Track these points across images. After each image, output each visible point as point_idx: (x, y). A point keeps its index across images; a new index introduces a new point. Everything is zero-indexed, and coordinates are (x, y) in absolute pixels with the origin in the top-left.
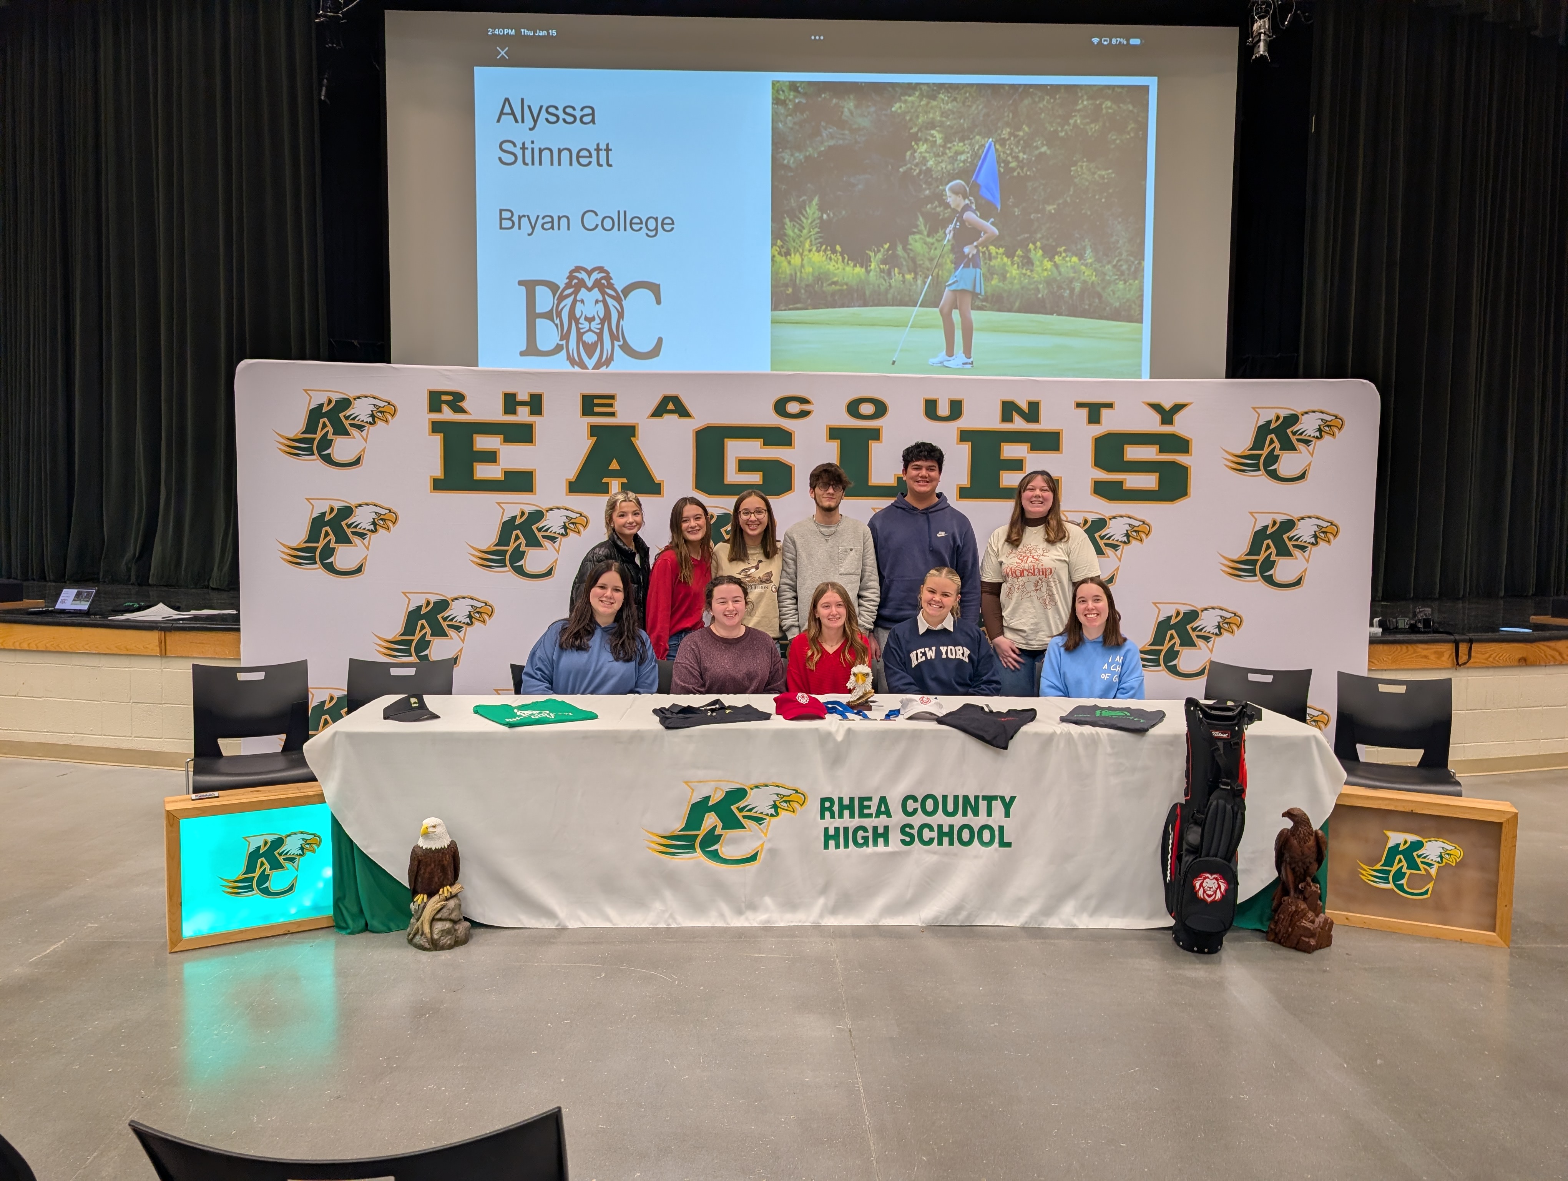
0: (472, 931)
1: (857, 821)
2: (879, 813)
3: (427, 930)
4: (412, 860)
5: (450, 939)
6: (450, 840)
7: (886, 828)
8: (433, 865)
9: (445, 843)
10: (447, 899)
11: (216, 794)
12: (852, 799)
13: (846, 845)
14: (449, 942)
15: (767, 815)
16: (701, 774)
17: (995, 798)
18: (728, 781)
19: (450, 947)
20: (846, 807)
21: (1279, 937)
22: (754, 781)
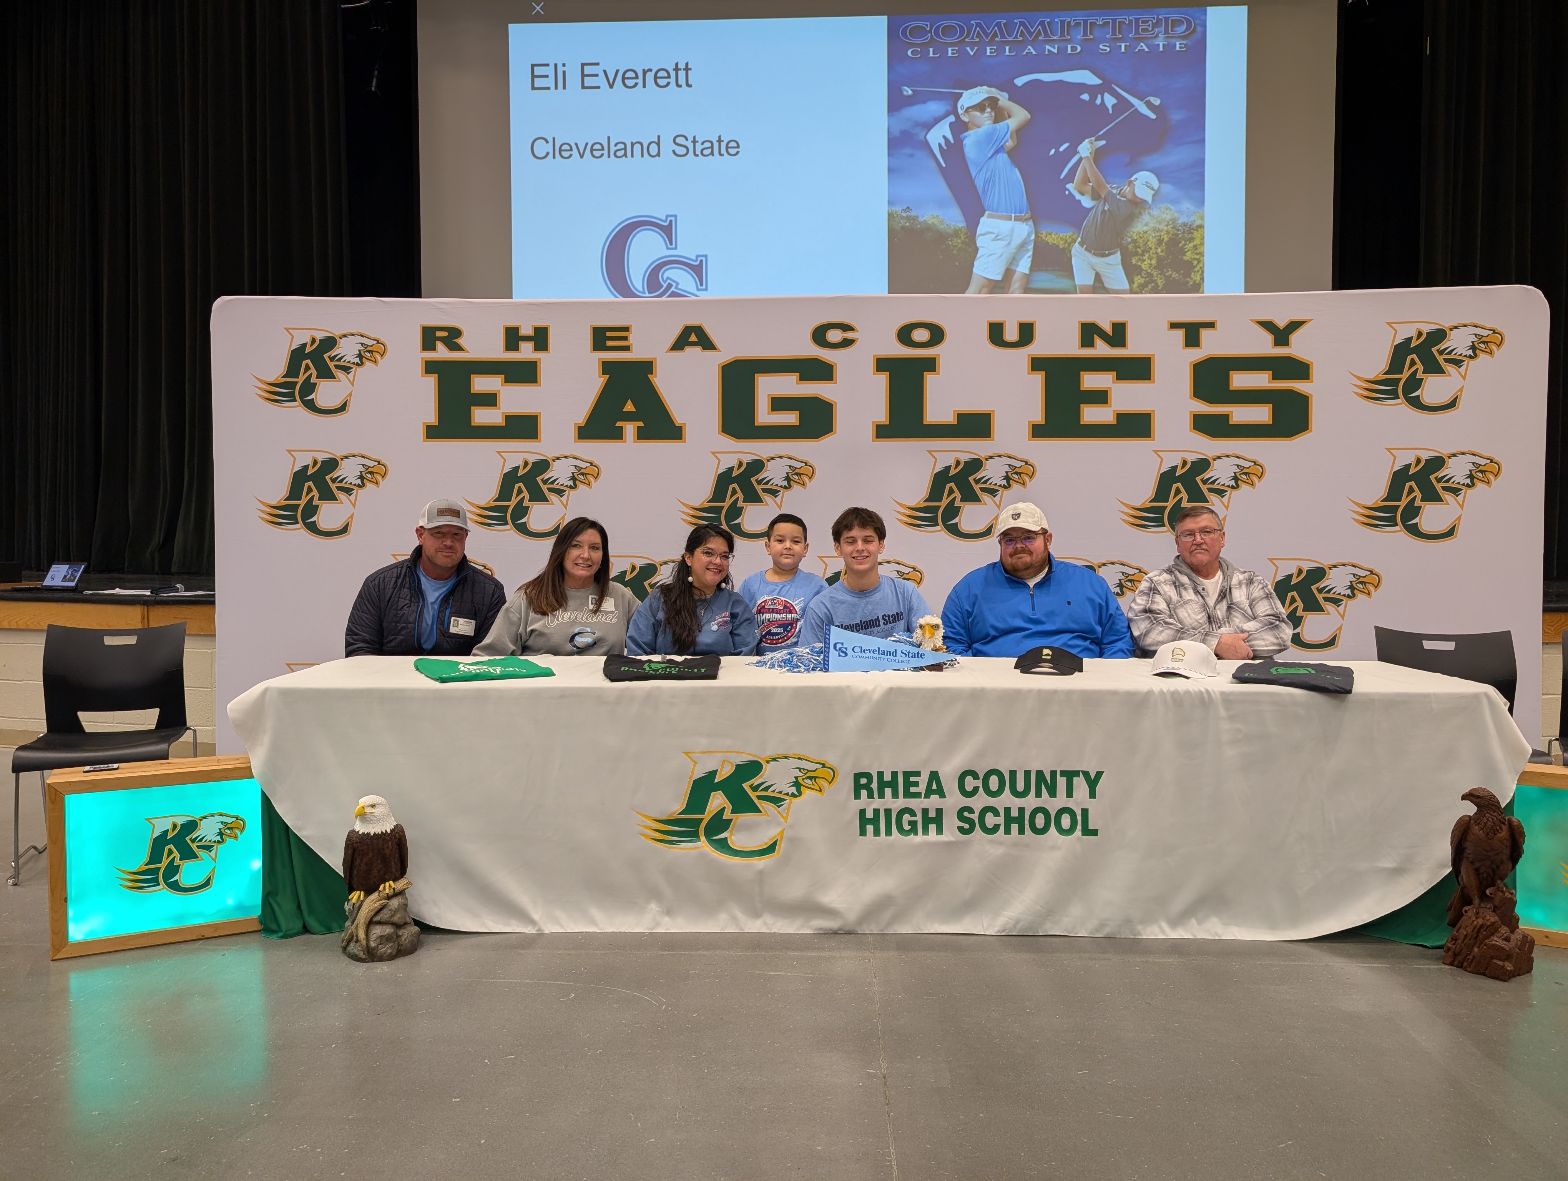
0: (422, 937)
1: (901, 802)
2: (929, 792)
3: (362, 935)
4: (347, 847)
5: (391, 947)
6: (395, 823)
7: (939, 811)
8: (371, 855)
9: (387, 826)
11: (116, 766)
12: (895, 774)
13: (889, 832)
14: (389, 951)
15: (787, 794)
17: (1076, 773)
18: (738, 752)
19: (392, 957)
20: (888, 784)
21: (1460, 958)
22: (770, 752)
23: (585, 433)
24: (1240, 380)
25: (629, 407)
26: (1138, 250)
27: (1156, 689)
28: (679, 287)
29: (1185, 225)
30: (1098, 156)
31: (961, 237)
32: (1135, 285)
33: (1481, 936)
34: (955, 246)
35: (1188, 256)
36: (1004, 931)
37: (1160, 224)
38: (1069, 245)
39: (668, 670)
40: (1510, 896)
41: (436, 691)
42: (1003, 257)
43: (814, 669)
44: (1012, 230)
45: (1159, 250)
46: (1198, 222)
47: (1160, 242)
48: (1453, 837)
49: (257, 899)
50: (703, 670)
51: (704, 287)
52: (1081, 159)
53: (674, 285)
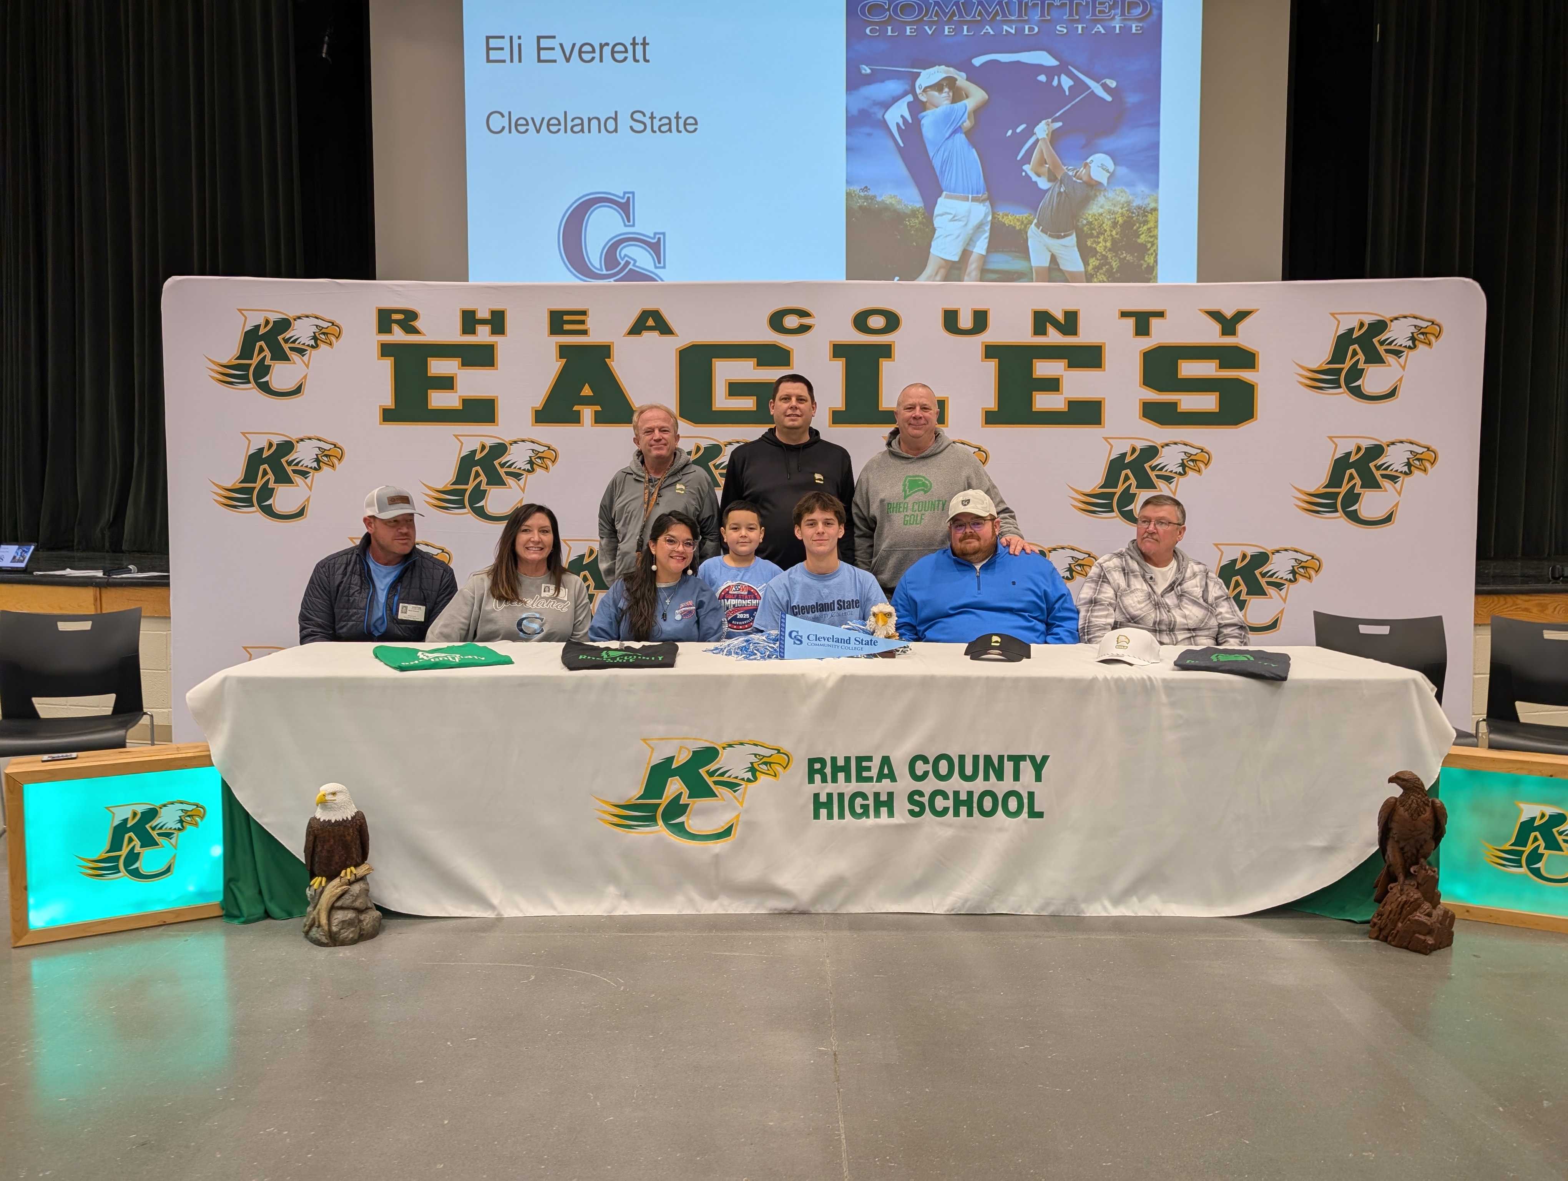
0: (383, 921)
1: (854, 786)
2: (881, 777)
3: (324, 921)
4: (308, 834)
5: (352, 932)
6: (356, 810)
7: (891, 795)
8: (332, 842)
9: (348, 813)
10: (350, 883)
11: (74, 755)
12: (847, 759)
13: (842, 816)
14: (351, 936)
16: (661, 729)
17: (1023, 758)
18: (695, 739)
19: (354, 942)
20: (840, 768)
21: (1384, 933)
22: (726, 739)
23: (543, 416)
24: (1189, 369)
25: (587, 391)
26: (1094, 232)
27: (1100, 677)
28: (637, 264)
29: (1139, 208)
30: (1055, 137)
31: (918, 217)
32: (1090, 267)
33: (1404, 912)
34: (913, 226)
35: (1143, 239)
36: (953, 910)
37: (1115, 206)
38: (1025, 227)
39: (626, 658)
40: (1432, 874)
41: (395, 680)
42: (960, 238)
43: (769, 657)
44: (969, 212)
45: (1114, 233)
46: (1152, 205)
47: (1115, 224)
48: (1380, 818)
49: (217, 884)
50: (660, 658)
51: (662, 265)
52: (1037, 140)
53: (632, 262)
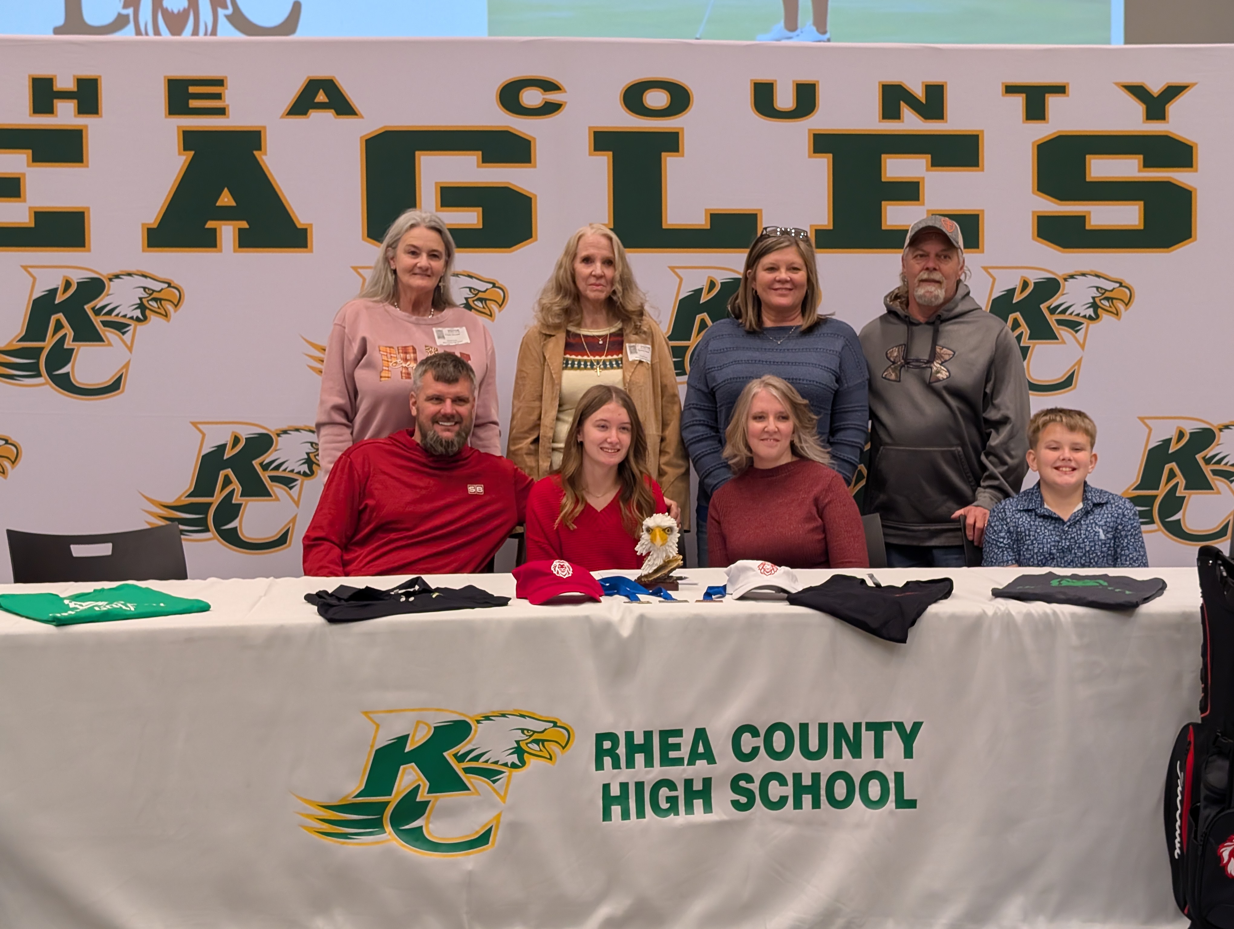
1: (657, 772)
2: (694, 757)
7: (707, 782)
12: (648, 735)
13: (641, 814)
15: (505, 765)
16: (390, 698)
18: (437, 710)
20: (639, 747)
22: (481, 709)
23: (159, 237)
24: (1101, 168)
25: (226, 199)
